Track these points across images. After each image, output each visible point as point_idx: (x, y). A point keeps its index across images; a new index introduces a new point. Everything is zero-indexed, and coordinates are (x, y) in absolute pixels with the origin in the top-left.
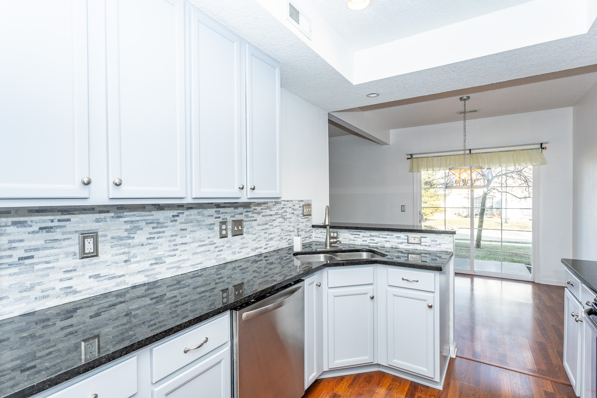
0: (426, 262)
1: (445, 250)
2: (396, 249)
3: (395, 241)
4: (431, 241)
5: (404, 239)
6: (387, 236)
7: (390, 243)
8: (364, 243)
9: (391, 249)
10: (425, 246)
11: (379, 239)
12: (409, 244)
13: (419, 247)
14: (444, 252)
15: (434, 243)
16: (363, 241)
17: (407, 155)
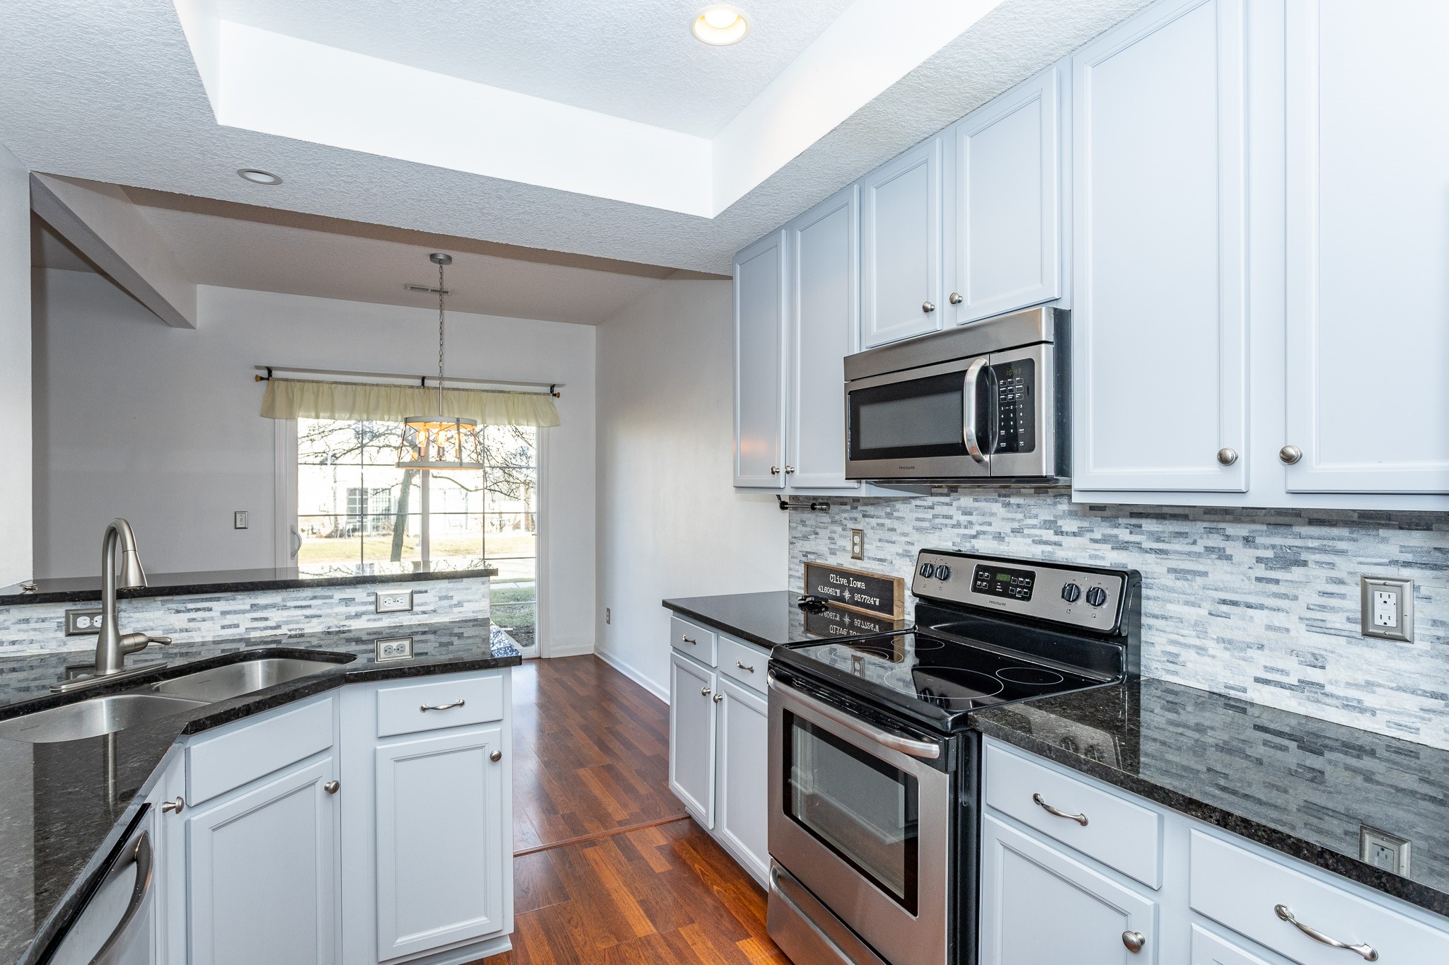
0: (426, 654)
1: (471, 616)
2: (342, 636)
3: (337, 614)
4: (438, 598)
5: (365, 604)
6: (313, 602)
7: (321, 619)
8: (229, 633)
9: (323, 636)
10: (424, 613)
11: (286, 613)
12: (380, 616)
13: (407, 620)
14: (470, 621)
15: (445, 603)
16: (223, 627)
17: (258, 368)
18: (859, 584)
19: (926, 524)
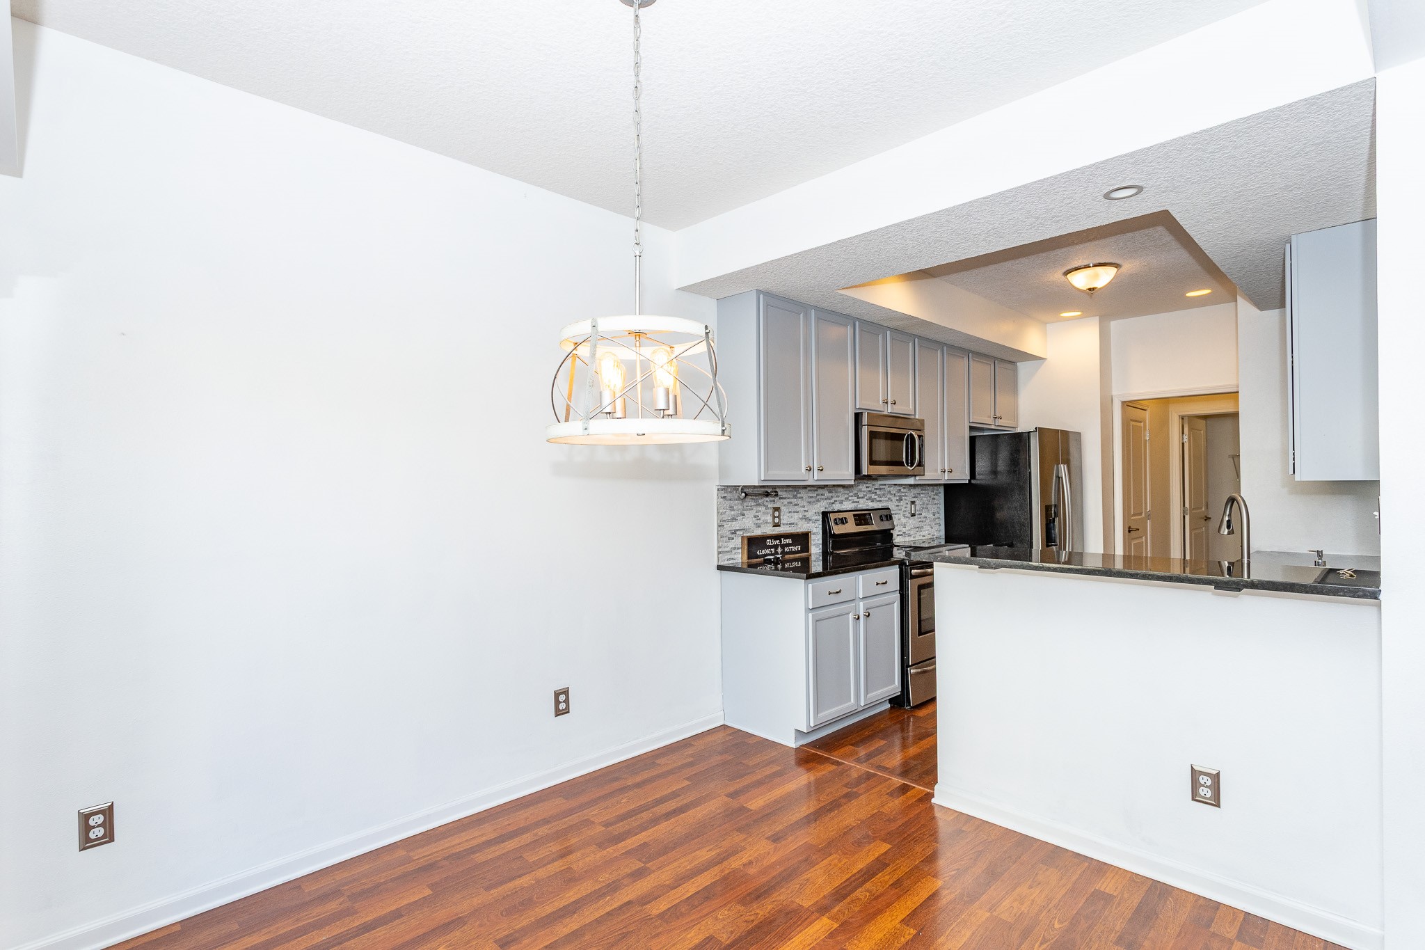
18: (789, 541)
19: (813, 500)
